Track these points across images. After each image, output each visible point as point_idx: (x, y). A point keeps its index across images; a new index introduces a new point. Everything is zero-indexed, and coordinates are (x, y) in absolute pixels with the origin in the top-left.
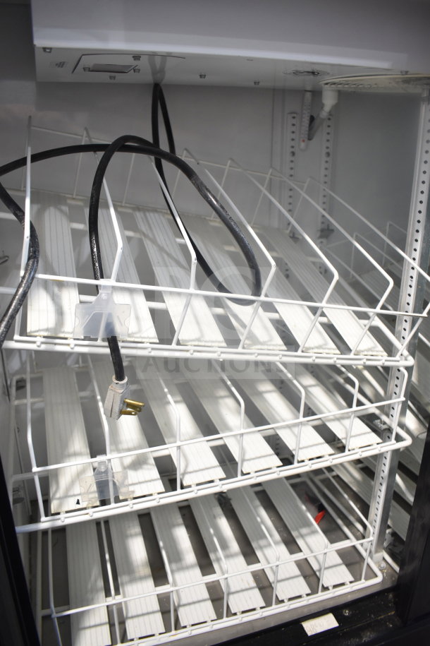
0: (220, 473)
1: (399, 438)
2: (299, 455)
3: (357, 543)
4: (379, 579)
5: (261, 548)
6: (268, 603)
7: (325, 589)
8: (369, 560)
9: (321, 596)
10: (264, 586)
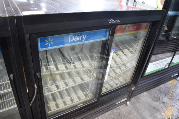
0: (65, 86)
1: (92, 78)
2: (77, 82)
3: (87, 93)
4: (90, 98)
5: (78, 92)
6: (73, 103)
7: (82, 100)
8: (88, 94)
9: (81, 101)
10: (72, 100)
